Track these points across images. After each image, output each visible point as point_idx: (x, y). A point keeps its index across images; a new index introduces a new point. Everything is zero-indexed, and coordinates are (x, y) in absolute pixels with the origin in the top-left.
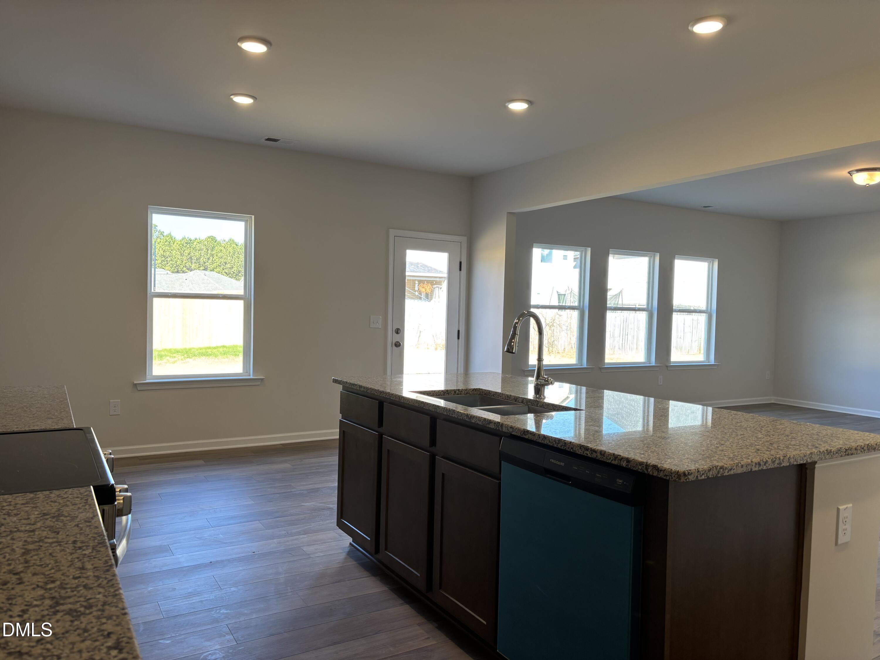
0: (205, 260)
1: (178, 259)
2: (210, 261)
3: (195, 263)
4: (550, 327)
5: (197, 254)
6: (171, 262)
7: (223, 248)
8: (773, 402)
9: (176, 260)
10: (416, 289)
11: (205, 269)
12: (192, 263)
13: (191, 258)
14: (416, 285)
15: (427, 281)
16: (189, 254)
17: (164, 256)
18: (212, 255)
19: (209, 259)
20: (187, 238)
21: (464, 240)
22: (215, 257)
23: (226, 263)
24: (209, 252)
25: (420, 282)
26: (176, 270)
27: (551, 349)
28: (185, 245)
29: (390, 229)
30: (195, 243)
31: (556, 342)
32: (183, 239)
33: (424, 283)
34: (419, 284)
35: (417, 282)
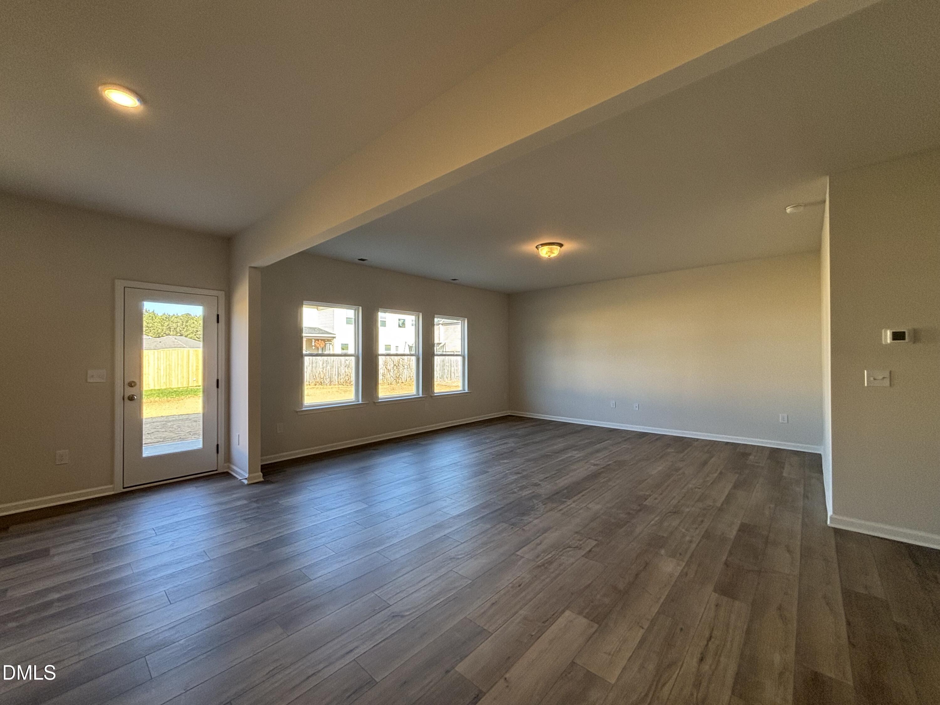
0: (181, 329)
1: (159, 328)
2: (185, 330)
3: (173, 331)
4: (397, 367)
5: (174, 325)
6: (153, 331)
7: (195, 322)
8: (509, 414)
9: (157, 329)
10: (313, 344)
11: (181, 335)
12: (170, 331)
13: (170, 328)
14: (313, 342)
15: (321, 339)
16: (168, 325)
17: (148, 327)
18: (186, 326)
19: (184, 328)
20: (166, 314)
21: (221, 294)
22: (189, 327)
23: (197, 331)
24: (184, 323)
25: (316, 340)
26: (158, 336)
27: (397, 380)
28: (165, 319)
30: (173, 318)
31: (401, 376)
32: (164, 314)
33: (318, 341)
34: (315, 341)
35: (313, 340)
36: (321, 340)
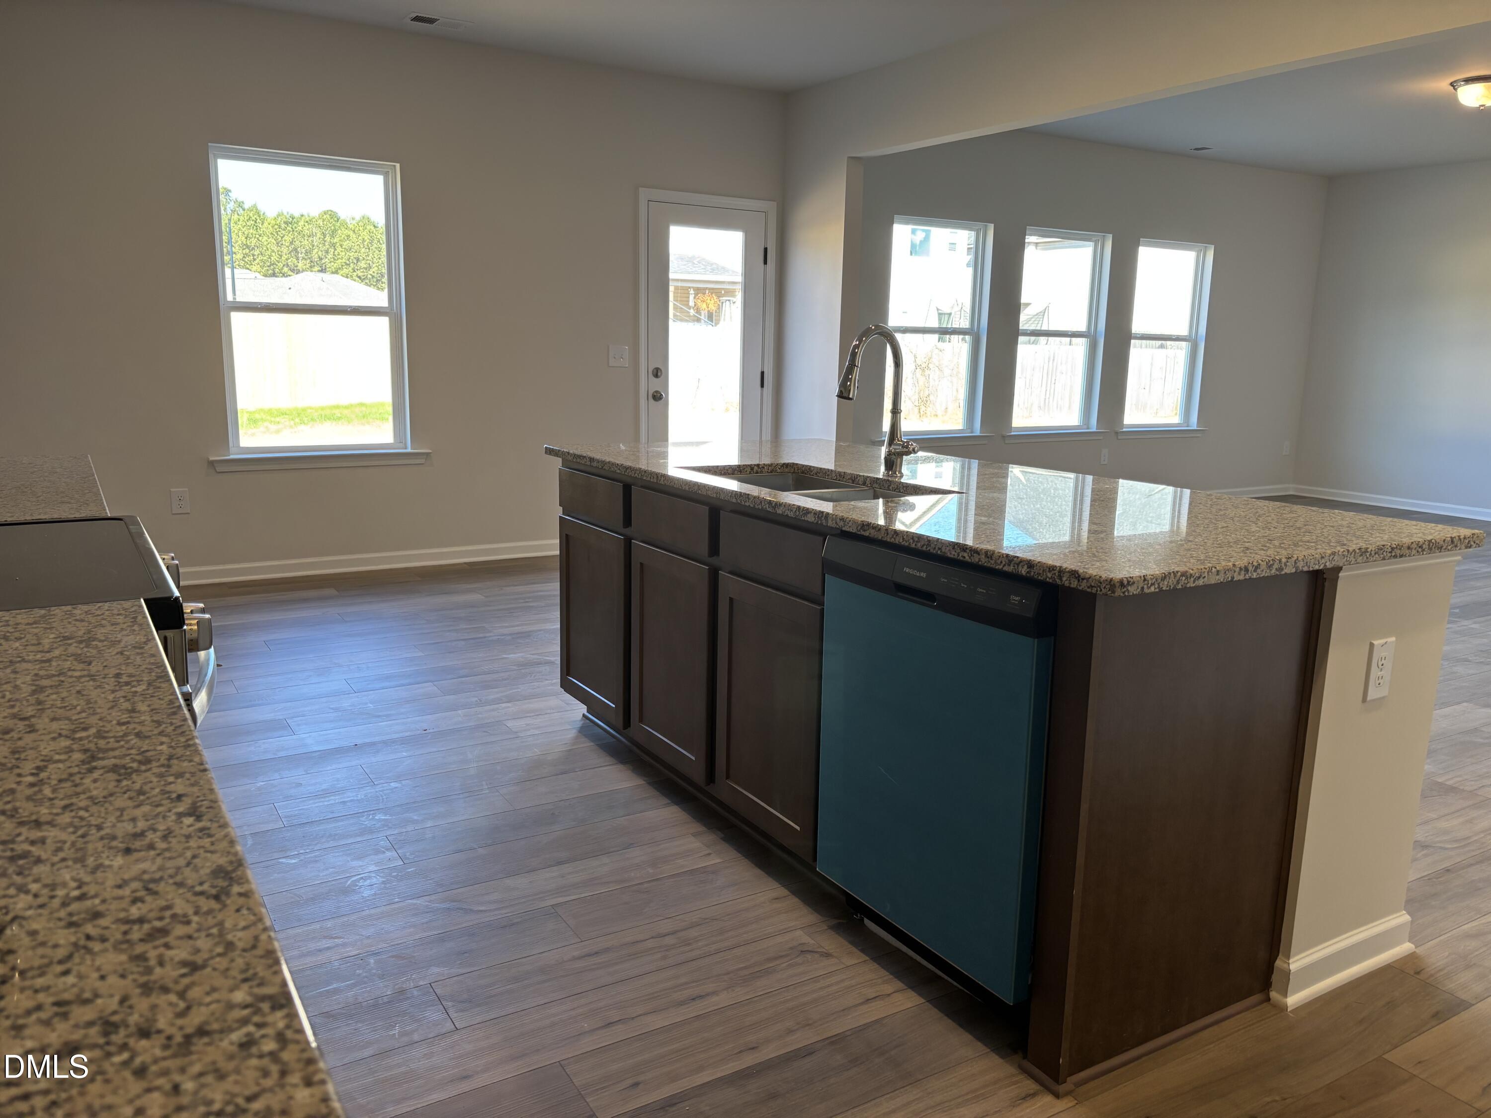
0: (320, 253)
1: (273, 251)
2: (330, 256)
3: (303, 258)
4: (923, 370)
5: (306, 242)
6: (260, 257)
7: (351, 233)
8: (1291, 493)
9: (269, 252)
10: (691, 304)
11: (323, 270)
12: (298, 259)
13: (295, 250)
14: (691, 297)
15: (710, 289)
16: (291, 243)
17: (248, 247)
18: (333, 245)
19: (327, 252)
20: (285, 214)
21: (771, 207)
22: (339, 249)
23: (358, 260)
24: (328, 238)
25: (698, 291)
26: (271, 272)
27: (923, 408)
28: (283, 226)
29: (640, 189)
30: (301, 223)
31: (932, 397)
32: (279, 215)
33: (704, 294)
34: (696, 295)
35: (692, 292)
36: (712, 291)
